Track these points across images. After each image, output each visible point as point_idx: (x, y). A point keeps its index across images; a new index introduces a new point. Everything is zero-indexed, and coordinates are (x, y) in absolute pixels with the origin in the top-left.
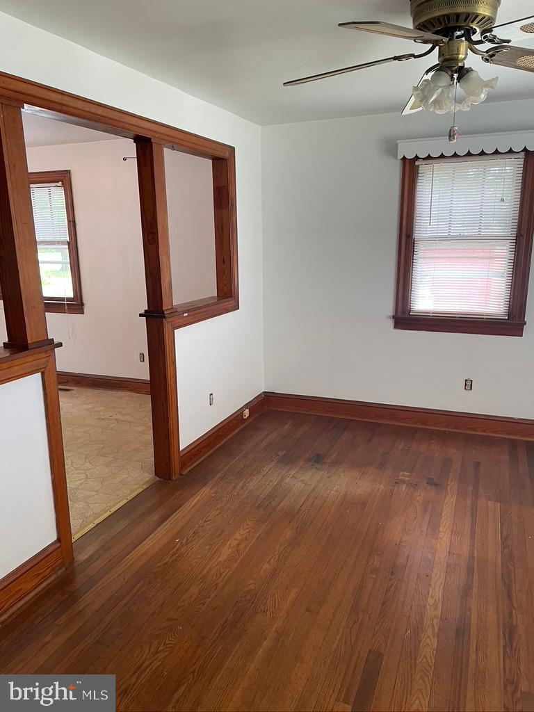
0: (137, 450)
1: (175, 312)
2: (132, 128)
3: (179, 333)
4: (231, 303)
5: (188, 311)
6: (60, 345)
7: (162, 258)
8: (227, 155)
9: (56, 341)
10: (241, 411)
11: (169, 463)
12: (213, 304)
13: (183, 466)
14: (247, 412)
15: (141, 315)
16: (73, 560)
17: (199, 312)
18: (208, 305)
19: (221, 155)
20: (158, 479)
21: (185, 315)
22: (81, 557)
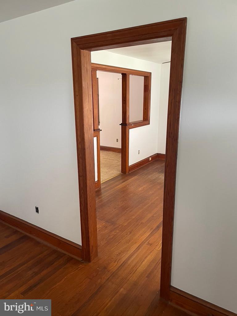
0: (116, 166)
1: (130, 124)
2: (121, 71)
3: (130, 130)
4: (147, 122)
5: (133, 124)
6: (101, 130)
7: (127, 108)
8: (149, 75)
9: (100, 129)
10: (148, 158)
11: (125, 169)
12: (141, 122)
13: (129, 171)
14: (150, 159)
15: (120, 125)
16: (101, 187)
17: (137, 125)
18: (140, 123)
19: (146, 75)
20: (122, 173)
21: (133, 125)
22: (102, 187)
